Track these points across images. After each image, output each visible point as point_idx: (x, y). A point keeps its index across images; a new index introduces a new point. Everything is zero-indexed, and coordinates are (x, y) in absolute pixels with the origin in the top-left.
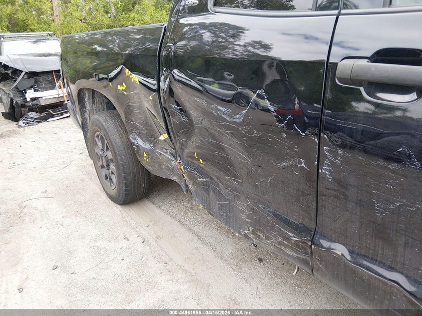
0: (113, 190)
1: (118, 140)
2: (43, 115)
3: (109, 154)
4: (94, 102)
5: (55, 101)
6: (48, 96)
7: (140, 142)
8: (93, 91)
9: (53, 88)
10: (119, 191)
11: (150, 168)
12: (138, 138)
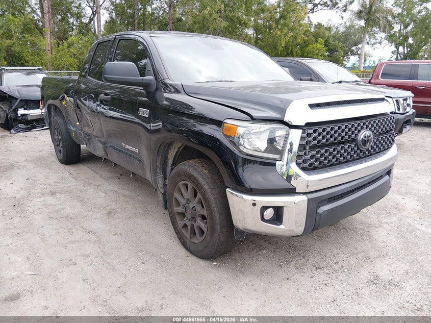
0: (61, 158)
1: (64, 129)
2: (29, 126)
3: (60, 137)
4: (56, 112)
5: (39, 117)
6: (34, 113)
7: (72, 128)
8: (56, 106)
9: (38, 108)
10: (63, 158)
11: (76, 140)
12: (71, 126)
